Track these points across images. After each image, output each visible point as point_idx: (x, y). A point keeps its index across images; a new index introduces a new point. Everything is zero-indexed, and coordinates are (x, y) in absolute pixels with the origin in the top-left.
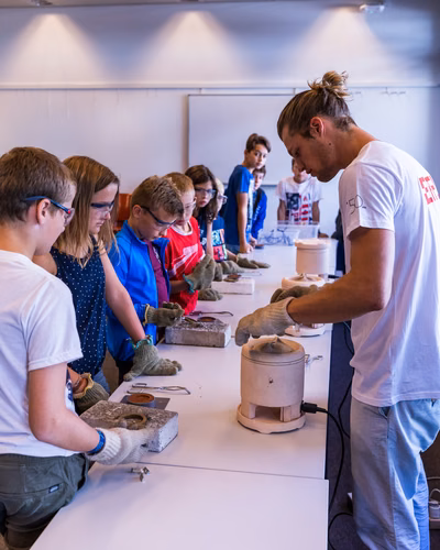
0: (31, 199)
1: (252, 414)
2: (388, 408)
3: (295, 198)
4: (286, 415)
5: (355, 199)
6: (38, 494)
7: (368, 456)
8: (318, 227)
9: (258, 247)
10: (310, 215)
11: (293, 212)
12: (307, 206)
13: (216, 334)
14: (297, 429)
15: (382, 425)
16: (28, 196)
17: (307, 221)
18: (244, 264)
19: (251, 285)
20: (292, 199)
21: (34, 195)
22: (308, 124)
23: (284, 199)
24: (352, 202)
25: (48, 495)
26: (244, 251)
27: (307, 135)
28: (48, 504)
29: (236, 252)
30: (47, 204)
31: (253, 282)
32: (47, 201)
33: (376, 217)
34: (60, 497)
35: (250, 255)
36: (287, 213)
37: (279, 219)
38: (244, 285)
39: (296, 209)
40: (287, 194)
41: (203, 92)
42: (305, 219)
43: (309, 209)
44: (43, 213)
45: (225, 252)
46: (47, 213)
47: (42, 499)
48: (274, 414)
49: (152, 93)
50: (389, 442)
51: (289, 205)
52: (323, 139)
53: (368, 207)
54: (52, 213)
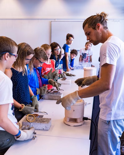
0: (3, 53)
1: (68, 120)
2: (110, 121)
3: (85, 55)
4: (79, 121)
5: (105, 54)
6: (3, 141)
7: (102, 136)
8: (91, 63)
9: (72, 70)
10: (89, 60)
11: (84, 59)
12: (88, 57)
13: (58, 96)
14: (82, 125)
15: (107, 127)
16: (2, 52)
17: (88, 62)
18: (68, 75)
19: (69, 82)
20: (84, 55)
21: (4, 52)
22: (96, 25)
23: (82, 55)
24: (105, 55)
25: (6, 142)
26: (68, 71)
27: (94, 28)
28: (6, 144)
29: (66, 71)
30: (8, 54)
31: (70, 81)
32: (8, 53)
33: (111, 61)
34: (10, 143)
35: (70, 72)
36: (82, 59)
37: (79, 61)
38: (68, 81)
39: (85, 58)
40: (83, 53)
41: (56, 20)
42: (87, 61)
43: (89, 58)
44: (7, 57)
45: (62, 71)
46: (8, 57)
47: (5, 143)
48: (75, 120)
49: (40, 20)
50: (109, 132)
51: (83, 57)
52: (99, 31)
53: (110, 57)
54: (10, 57)
